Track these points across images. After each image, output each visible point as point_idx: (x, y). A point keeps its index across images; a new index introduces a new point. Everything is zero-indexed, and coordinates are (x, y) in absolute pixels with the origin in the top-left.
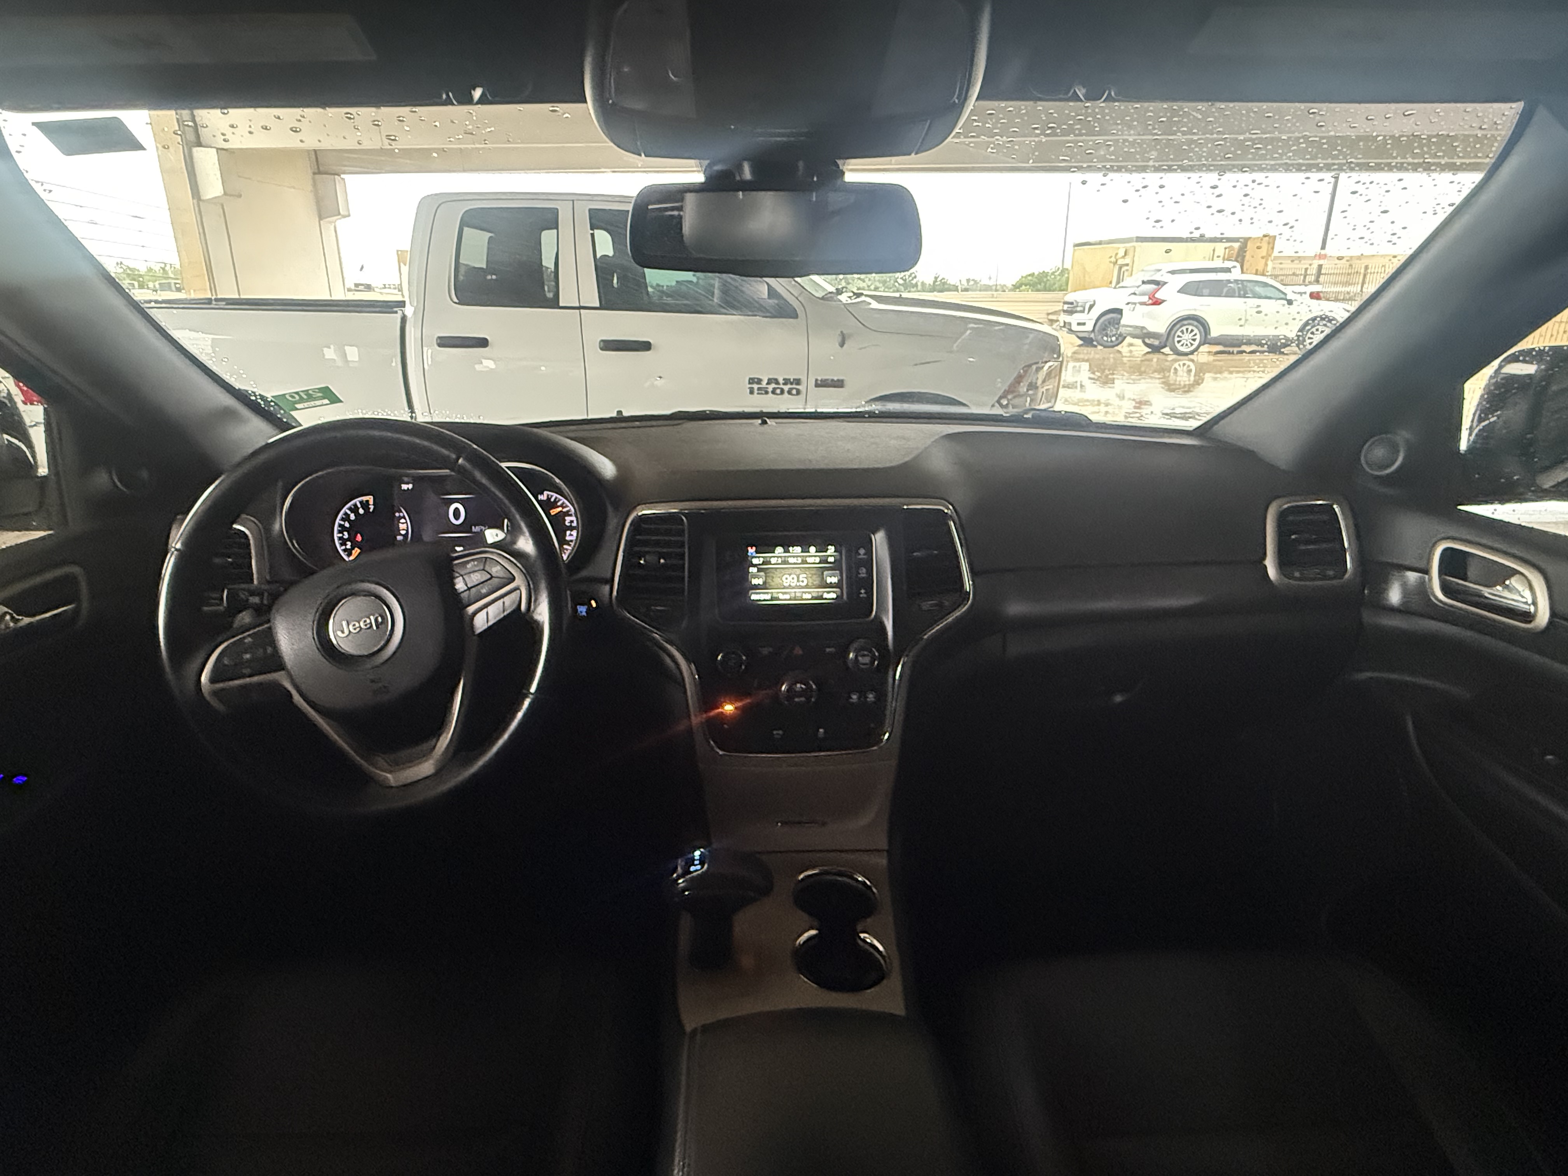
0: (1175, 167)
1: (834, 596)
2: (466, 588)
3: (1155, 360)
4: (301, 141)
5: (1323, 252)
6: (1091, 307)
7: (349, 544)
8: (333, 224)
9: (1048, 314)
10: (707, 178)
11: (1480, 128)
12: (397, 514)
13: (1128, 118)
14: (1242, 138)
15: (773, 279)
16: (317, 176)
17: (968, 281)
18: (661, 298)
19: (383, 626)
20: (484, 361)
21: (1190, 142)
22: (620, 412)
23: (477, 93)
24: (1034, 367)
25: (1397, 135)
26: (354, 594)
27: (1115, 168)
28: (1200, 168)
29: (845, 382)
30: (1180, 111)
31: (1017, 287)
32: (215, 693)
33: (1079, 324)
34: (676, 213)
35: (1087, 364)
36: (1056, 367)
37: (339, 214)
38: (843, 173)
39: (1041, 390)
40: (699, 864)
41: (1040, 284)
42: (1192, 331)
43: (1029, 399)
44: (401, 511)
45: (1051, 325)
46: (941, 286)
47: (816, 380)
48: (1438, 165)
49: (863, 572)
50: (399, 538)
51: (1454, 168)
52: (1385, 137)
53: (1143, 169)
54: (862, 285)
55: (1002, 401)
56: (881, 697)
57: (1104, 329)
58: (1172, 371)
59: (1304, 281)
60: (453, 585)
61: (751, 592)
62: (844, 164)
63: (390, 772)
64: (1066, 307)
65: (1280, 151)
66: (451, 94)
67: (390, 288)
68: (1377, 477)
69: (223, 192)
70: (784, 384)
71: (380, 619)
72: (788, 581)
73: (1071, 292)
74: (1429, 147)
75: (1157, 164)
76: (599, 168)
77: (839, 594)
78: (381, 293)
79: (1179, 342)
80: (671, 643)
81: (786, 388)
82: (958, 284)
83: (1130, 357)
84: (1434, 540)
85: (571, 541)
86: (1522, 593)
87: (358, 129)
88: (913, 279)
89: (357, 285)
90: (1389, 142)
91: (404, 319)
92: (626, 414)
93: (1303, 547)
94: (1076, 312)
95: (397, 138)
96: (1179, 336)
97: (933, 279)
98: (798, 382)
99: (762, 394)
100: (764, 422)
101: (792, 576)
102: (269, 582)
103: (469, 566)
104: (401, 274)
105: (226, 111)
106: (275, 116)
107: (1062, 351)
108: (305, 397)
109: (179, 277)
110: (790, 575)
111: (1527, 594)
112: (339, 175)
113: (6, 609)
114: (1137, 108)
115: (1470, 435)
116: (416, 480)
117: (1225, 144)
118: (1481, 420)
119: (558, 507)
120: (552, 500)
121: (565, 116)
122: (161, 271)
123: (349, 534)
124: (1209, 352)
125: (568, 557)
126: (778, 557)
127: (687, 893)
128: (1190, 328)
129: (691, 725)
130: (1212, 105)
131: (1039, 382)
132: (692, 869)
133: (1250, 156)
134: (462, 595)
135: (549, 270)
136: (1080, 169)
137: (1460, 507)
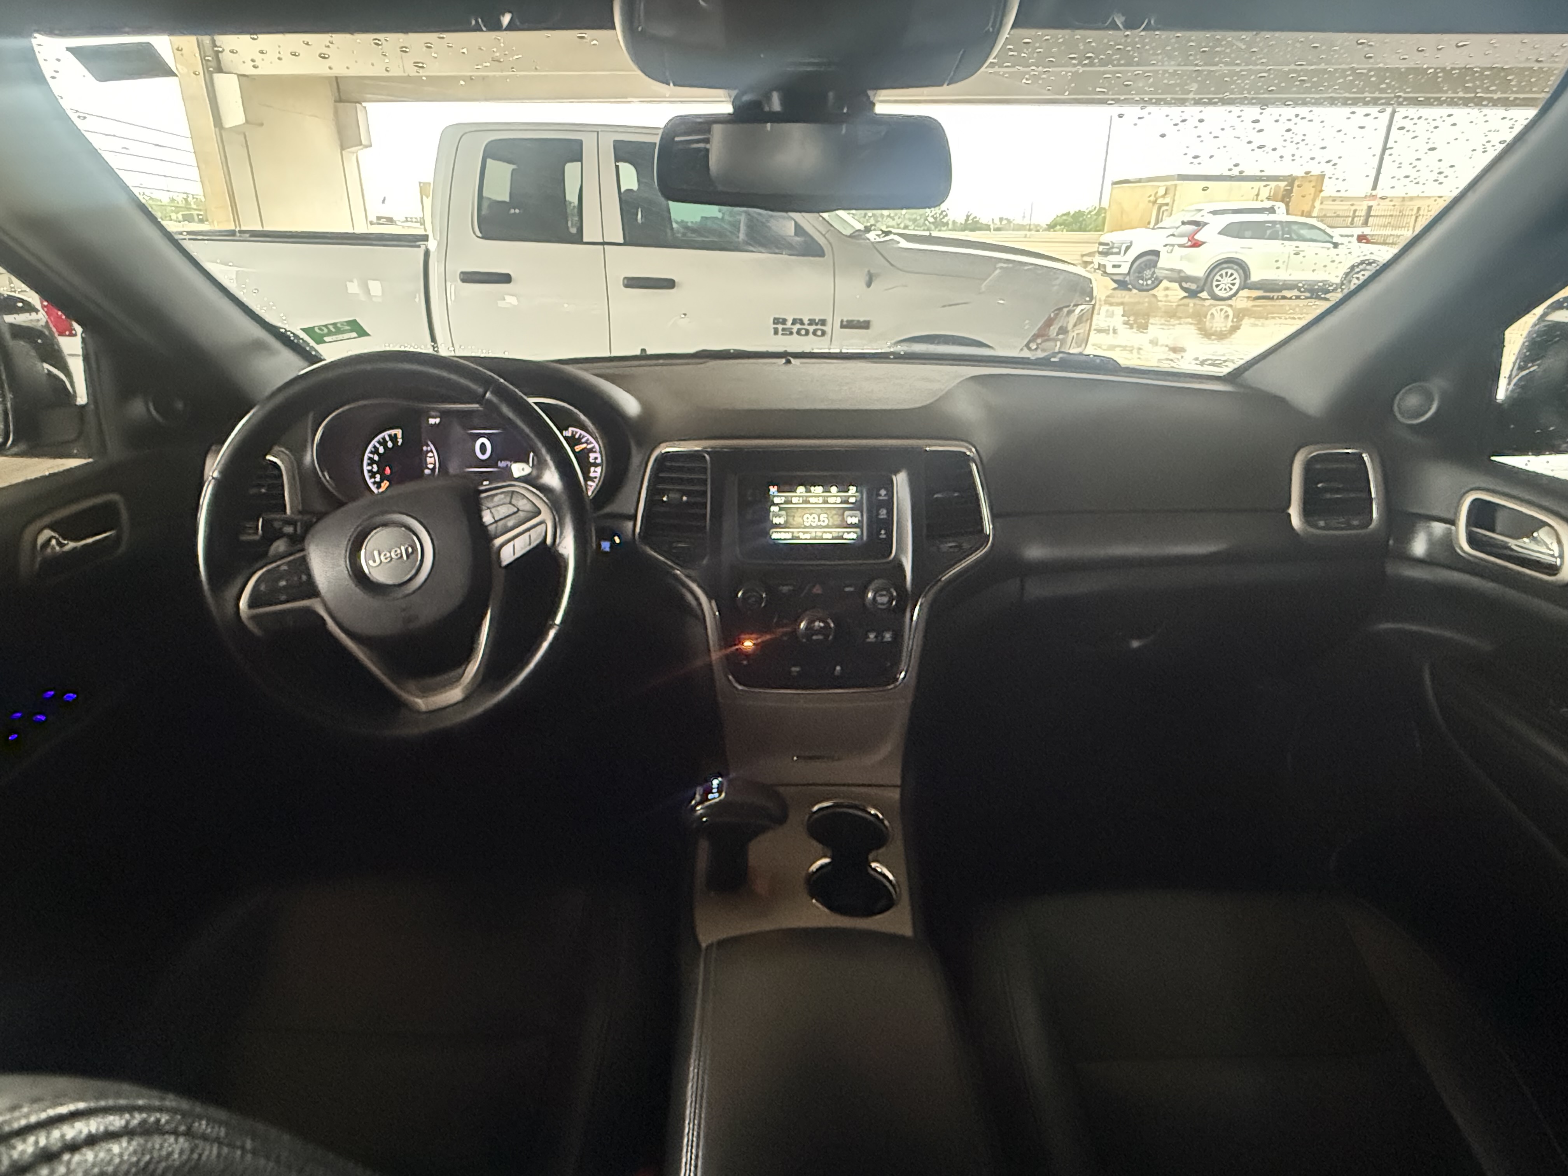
0: (1216, 100)
1: (854, 536)
2: (493, 521)
3: (1191, 305)
4: (330, 68)
5: (1374, 193)
6: (1127, 248)
7: (378, 477)
8: (355, 154)
9: (1083, 256)
10: (734, 108)
11: (1537, 61)
12: (425, 448)
13: (1169, 48)
14: (1286, 69)
15: (798, 214)
16: (338, 104)
17: (1001, 219)
18: (684, 235)
19: (414, 555)
20: (507, 297)
21: (1232, 74)
22: (643, 350)
23: (506, 19)
24: (1065, 310)
25: (1448, 68)
26: (385, 525)
27: (1154, 101)
28: (1242, 102)
29: (871, 323)
30: (1223, 41)
31: (1051, 227)
32: (253, 618)
33: (1114, 266)
34: (701, 145)
35: (1121, 308)
36: (1088, 310)
37: (361, 144)
38: (874, 105)
39: (1071, 335)
40: (718, 792)
41: (1076, 224)
42: (1232, 275)
43: (1058, 343)
44: (428, 445)
45: (1085, 267)
46: (973, 225)
47: (842, 321)
48: (1490, 100)
49: (883, 513)
50: (427, 472)
51: (1507, 103)
52: (1436, 69)
53: (1182, 102)
54: (891, 223)
55: (1031, 345)
56: (898, 636)
57: (1140, 271)
58: (1209, 317)
59: (1352, 223)
60: (481, 518)
61: (772, 530)
62: (875, 95)
63: (422, 697)
64: (1101, 248)
65: (1326, 84)
66: (480, 20)
67: (412, 221)
68: (1410, 427)
69: (244, 121)
70: (809, 325)
71: (410, 550)
72: (809, 520)
73: (1107, 232)
74: (1482, 81)
75: (1197, 97)
76: (626, 98)
77: (859, 533)
78: (403, 227)
79: (1217, 286)
80: (694, 581)
81: (811, 329)
82: (990, 223)
83: (1166, 302)
84: (1463, 491)
85: (596, 478)
86: (1550, 546)
87: (385, 55)
88: (944, 218)
89: (379, 218)
90: (1440, 75)
91: (427, 253)
92: (649, 352)
93: (1328, 496)
94: (1112, 254)
95: (425, 66)
96: (1218, 281)
97: (965, 218)
98: (823, 322)
99: (786, 334)
100: (788, 362)
101: (814, 515)
102: (300, 513)
103: (496, 499)
104: (423, 207)
105: (255, 37)
106: (304, 42)
107: (1095, 294)
108: (333, 330)
109: (201, 208)
110: (811, 514)
111: (1555, 547)
112: (360, 103)
113: (53, 534)
114: (1178, 37)
115: (1509, 384)
116: (443, 414)
117: (1269, 76)
118: (1521, 369)
119: (583, 443)
120: (577, 436)
121: (592, 43)
122: (184, 202)
123: (378, 466)
124: (1248, 298)
125: (593, 493)
126: (799, 497)
127: (704, 819)
128: (1230, 271)
129: (711, 662)
130: (1256, 34)
131: (1070, 327)
132: (710, 796)
133: (1295, 89)
134: (490, 528)
135: (572, 205)
136: (1117, 101)
137: (1493, 458)
